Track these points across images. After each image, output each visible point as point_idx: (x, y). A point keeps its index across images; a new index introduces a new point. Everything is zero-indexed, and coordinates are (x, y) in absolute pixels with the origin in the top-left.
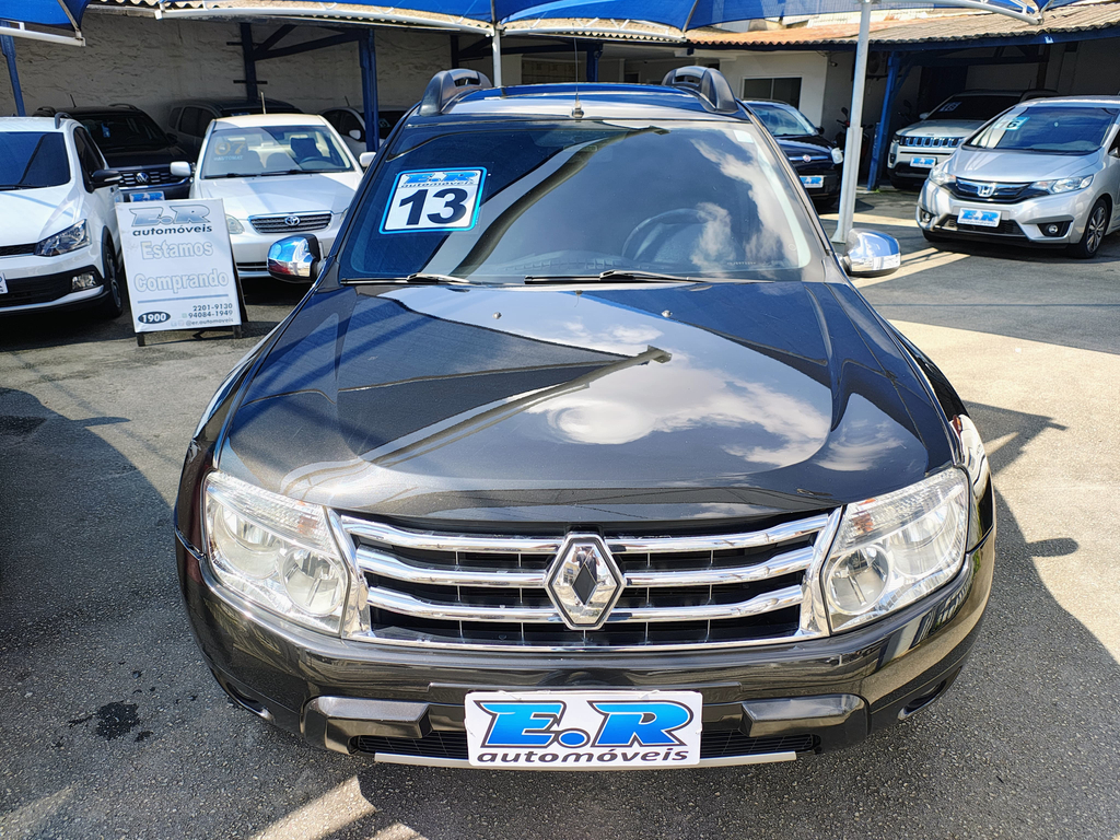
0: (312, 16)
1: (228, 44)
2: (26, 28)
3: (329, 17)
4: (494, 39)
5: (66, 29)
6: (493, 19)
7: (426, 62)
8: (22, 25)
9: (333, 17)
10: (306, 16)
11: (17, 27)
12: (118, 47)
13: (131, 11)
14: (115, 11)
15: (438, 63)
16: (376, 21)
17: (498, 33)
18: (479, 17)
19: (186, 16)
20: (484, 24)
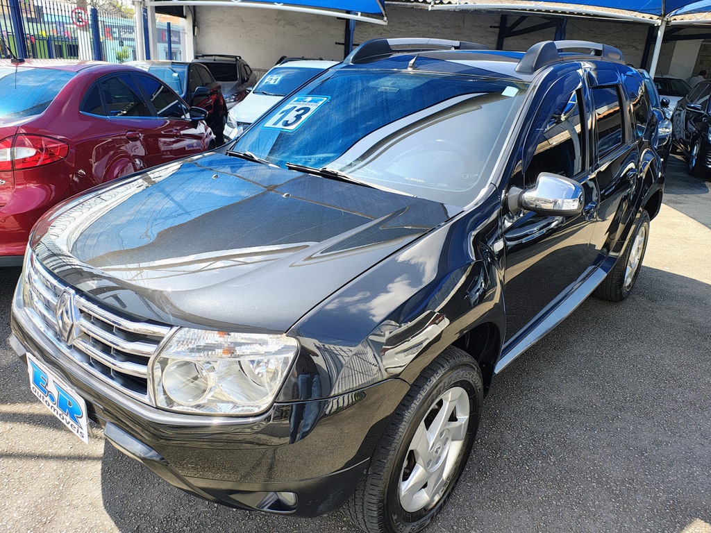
0: (526, 10)
1: (491, 27)
2: (361, 15)
3: (538, 11)
4: (660, 28)
5: (380, 16)
6: (663, 13)
7: (625, 44)
8: (359, 13)
9: (540, 11)
10: (521, 10)
11: (357, 14)
12: (428, 27)
13: (416, 6)
14: (407, 5)
15: (634, 44)
16: (571, 13)
17: (664, 24)
18: (651, 12)
19: (446, 9)
20: (655, 17)
